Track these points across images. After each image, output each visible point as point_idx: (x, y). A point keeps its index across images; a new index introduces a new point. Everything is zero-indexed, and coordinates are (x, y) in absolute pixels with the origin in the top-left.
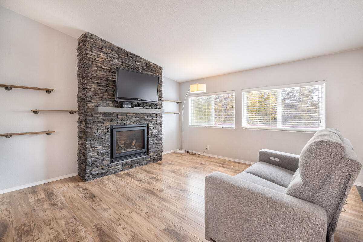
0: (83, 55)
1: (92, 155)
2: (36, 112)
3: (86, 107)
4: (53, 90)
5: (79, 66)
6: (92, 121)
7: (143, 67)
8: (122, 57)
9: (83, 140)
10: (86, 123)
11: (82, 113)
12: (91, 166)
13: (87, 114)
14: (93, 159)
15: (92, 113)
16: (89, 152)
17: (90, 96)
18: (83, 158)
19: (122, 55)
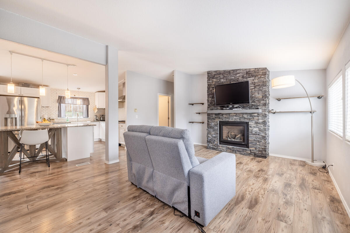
6: (209, 118)
7: (243, 76)
8: (226, 76)
12: (209, 142)
17: (209, 104)
19: (226, 75)
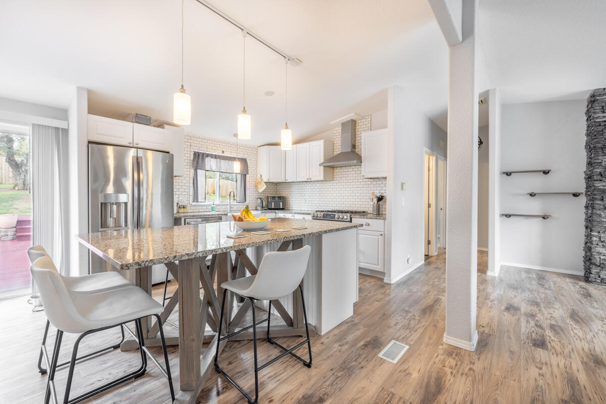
0: (591, 120)
1: (601, 251)
2: (532, 195)
3: (593, 188)
4: (550, 171)
5: (588, 135)
6: (602, 207)
9: (589, 230)
10: (593, 208)
11: (589, 195)
12: (599, 266)
13: (593, 197)
14: (602, 257)
15: (603, 195)
16: (595, 247)
17: (600, 173)
18: (589, 254)
